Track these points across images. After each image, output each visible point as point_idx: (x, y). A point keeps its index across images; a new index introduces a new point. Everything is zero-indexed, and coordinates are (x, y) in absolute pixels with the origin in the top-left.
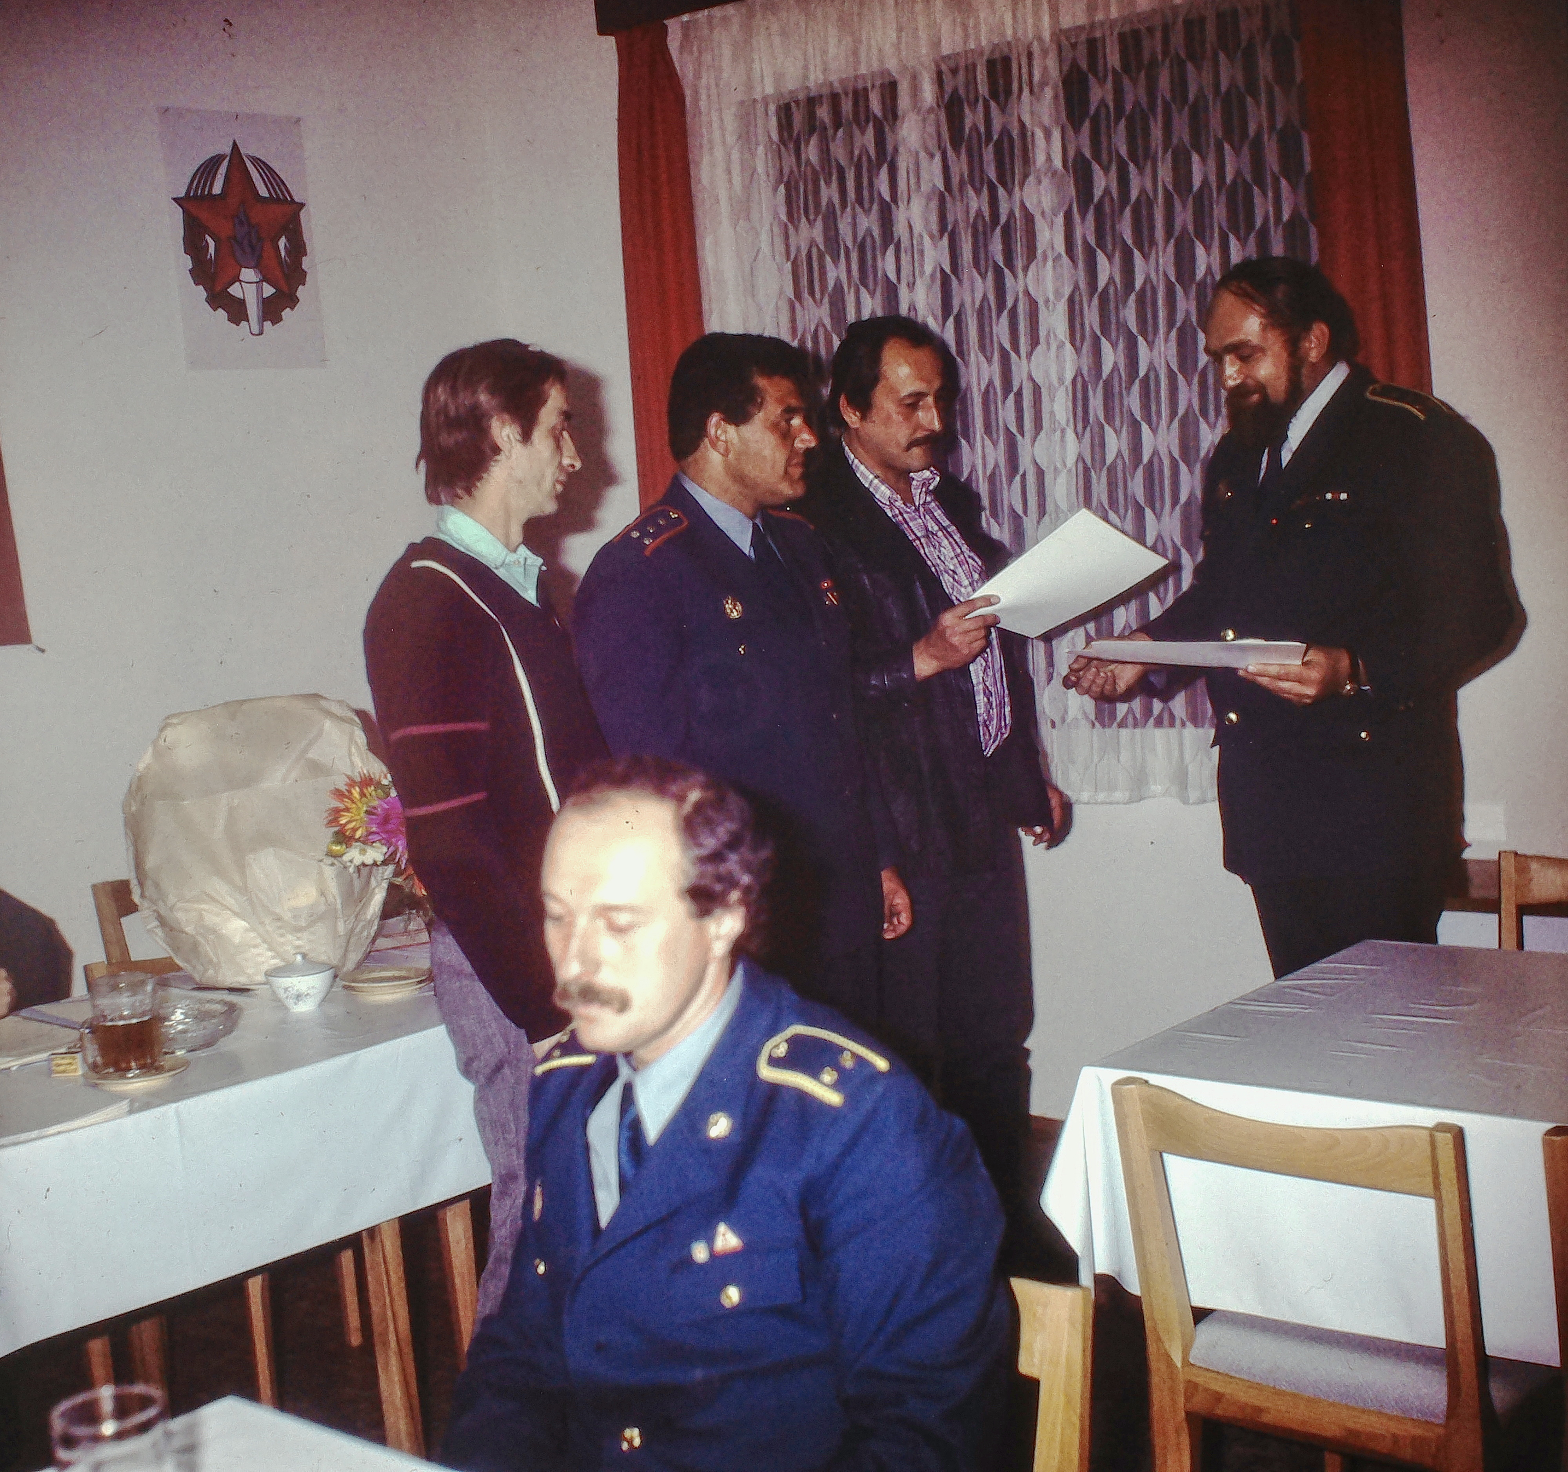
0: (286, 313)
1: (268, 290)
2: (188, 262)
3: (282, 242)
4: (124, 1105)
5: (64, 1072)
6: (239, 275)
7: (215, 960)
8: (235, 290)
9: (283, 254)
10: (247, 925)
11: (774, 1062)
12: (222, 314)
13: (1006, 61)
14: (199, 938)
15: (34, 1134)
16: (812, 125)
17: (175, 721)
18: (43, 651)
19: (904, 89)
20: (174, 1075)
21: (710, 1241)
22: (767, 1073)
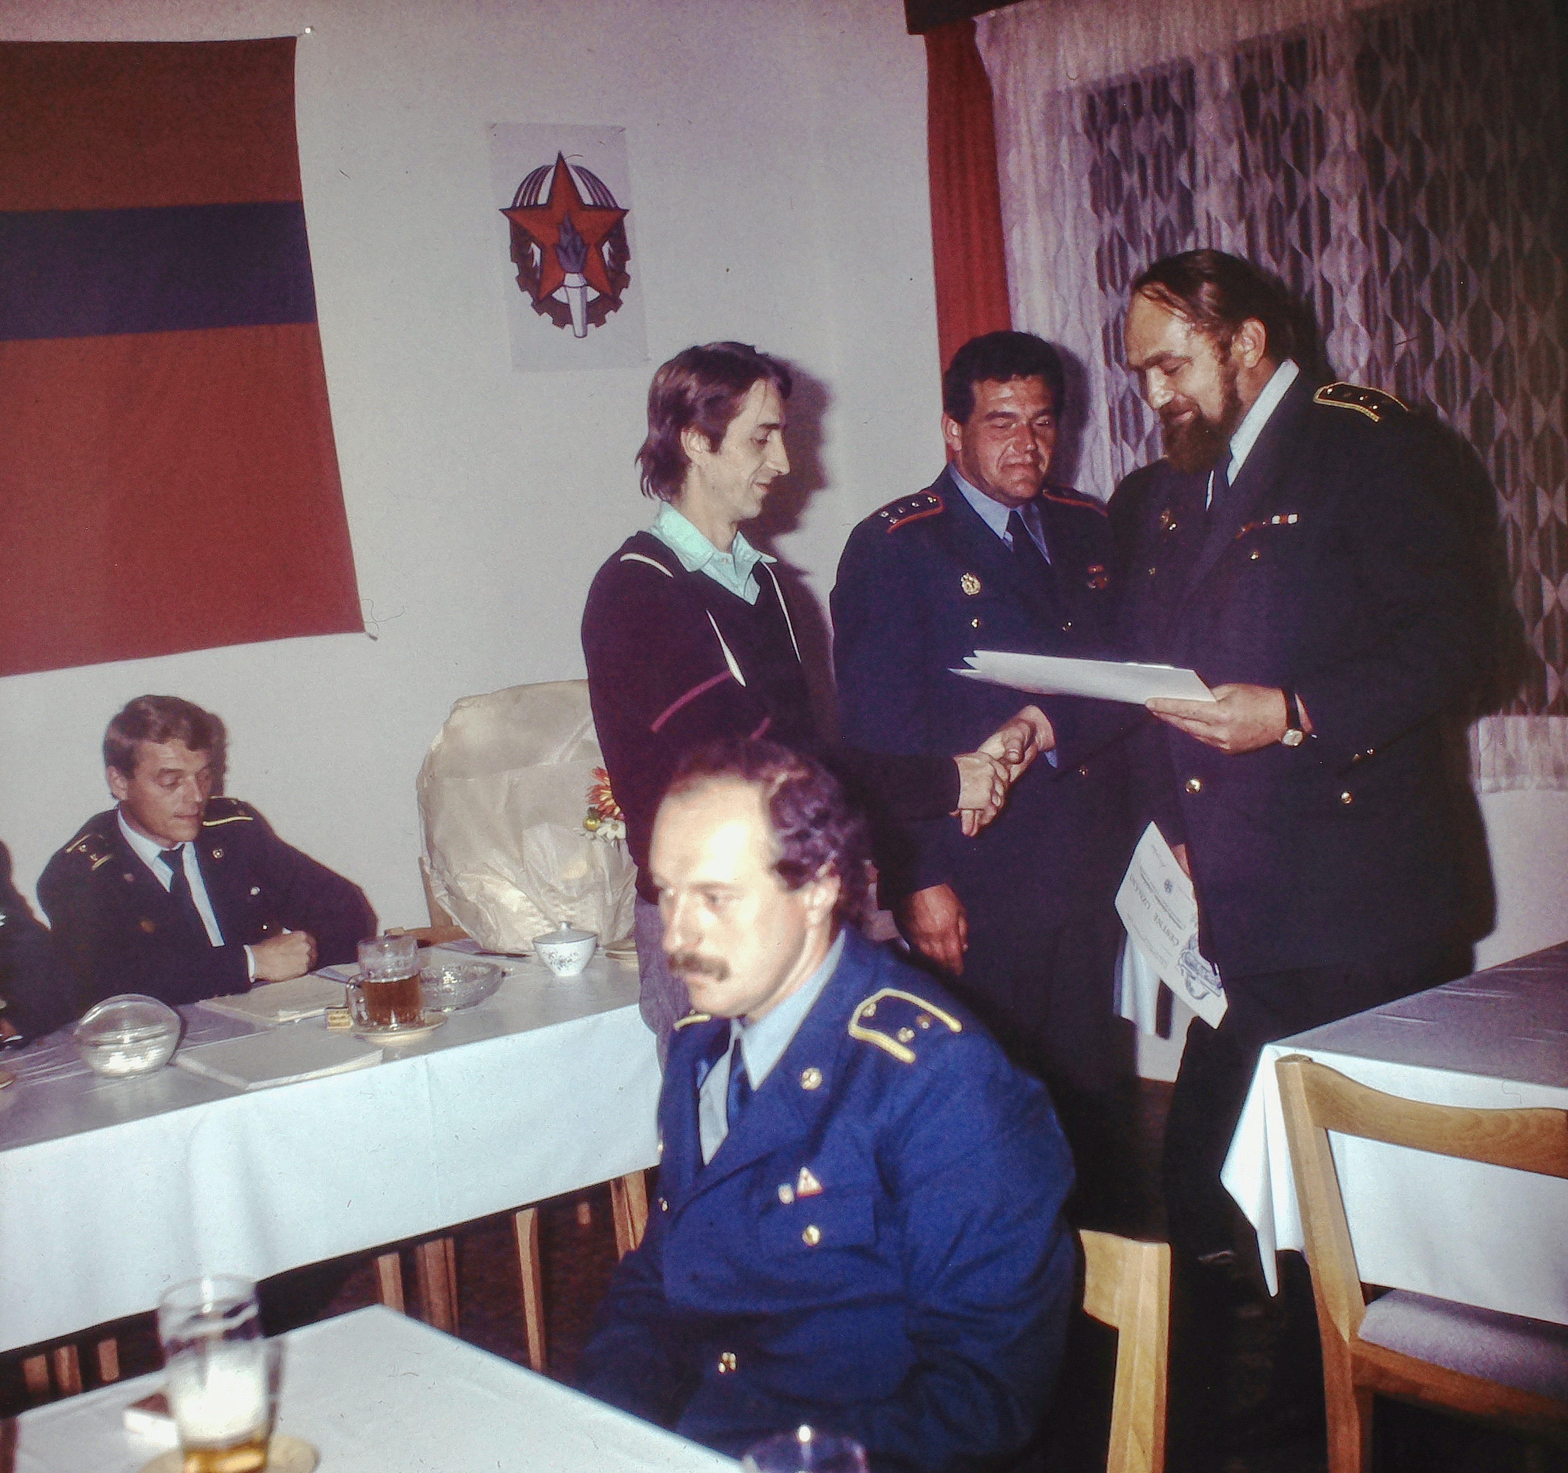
0: (610, 316)
1: (592, 294)
2: (514, 270)
3: (606, 248)
4: (378, 1054)
5: (339, 1024)
6: (563, 280)
7: (495, 927)
8: (560, 295)
9: (607, 257)
10: (524, 895)
11: (865, 1022)
12: (547, 318)
13: (1302, 44)
14: (481, 907)
15: (294, 1078)
16: (1113, 116)
17: (464, 704)
18: (374, 638)
19: (1201, 75)
20: (433, 1030)
21: (794, 1184)
22: (855, 1030)
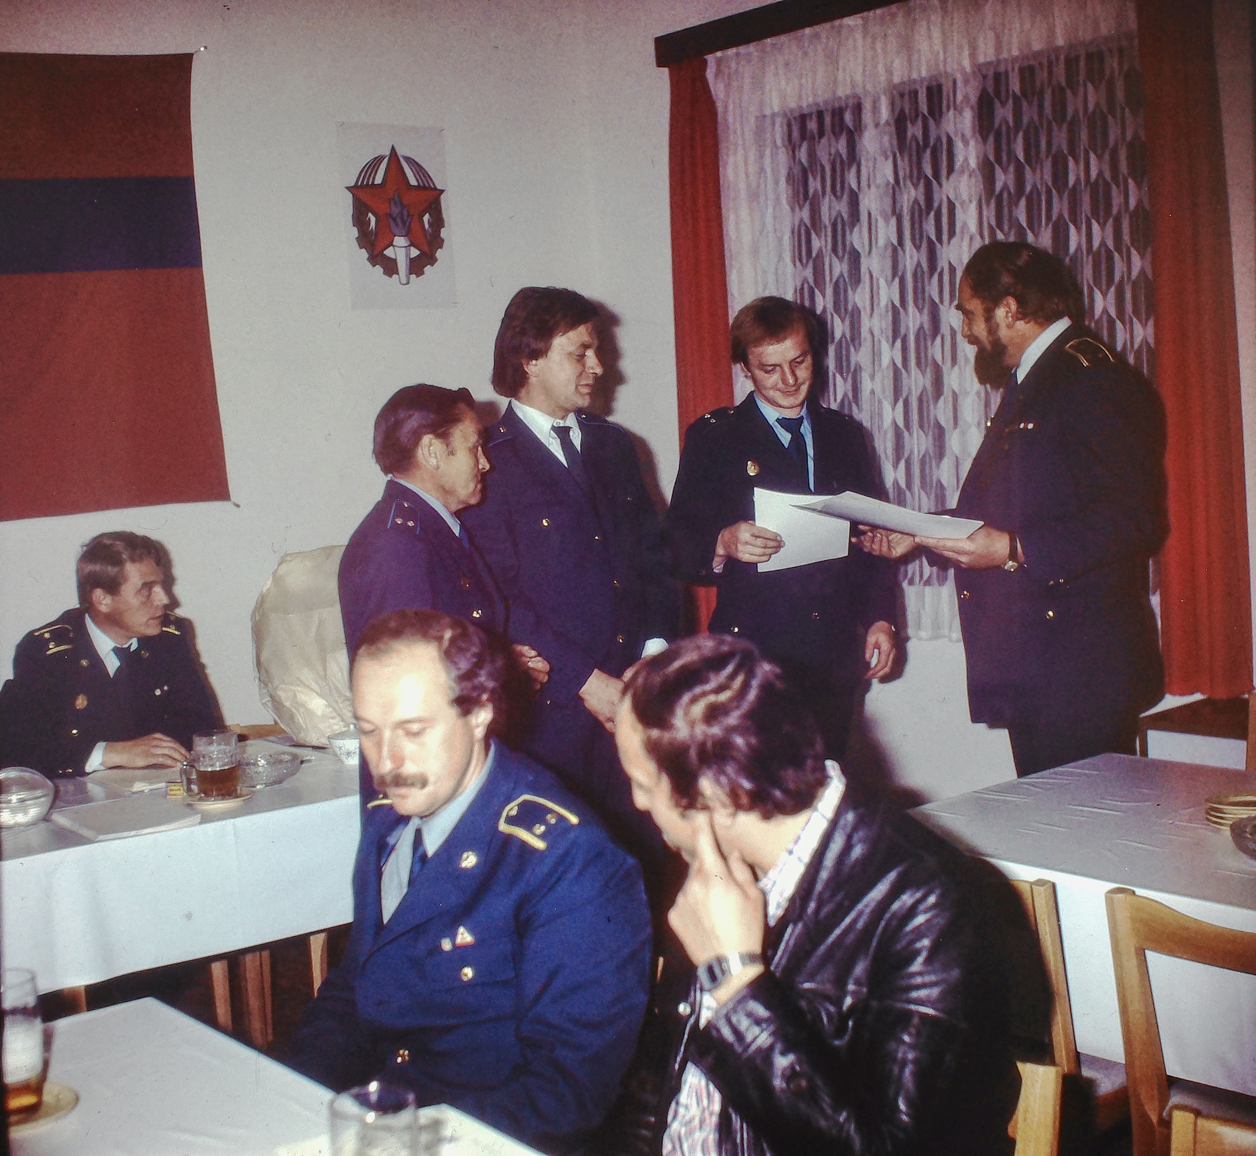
0: (428, 269)
1: (415, 252)
2: (355, 232)
3: (426, 218)
4: (198, 818)
5: (175, 795)
6: (393, 241)
7: (304, 726)
8: (389, 252)
9: (427, 226)
10: (325, 702)
12: (379, 269)
13: (940, 87)
16: (804, 134)
17: (288, 558)
18: (237, 506)
19: (867, 107)
20: (244, 800)
21: (453, 938)
